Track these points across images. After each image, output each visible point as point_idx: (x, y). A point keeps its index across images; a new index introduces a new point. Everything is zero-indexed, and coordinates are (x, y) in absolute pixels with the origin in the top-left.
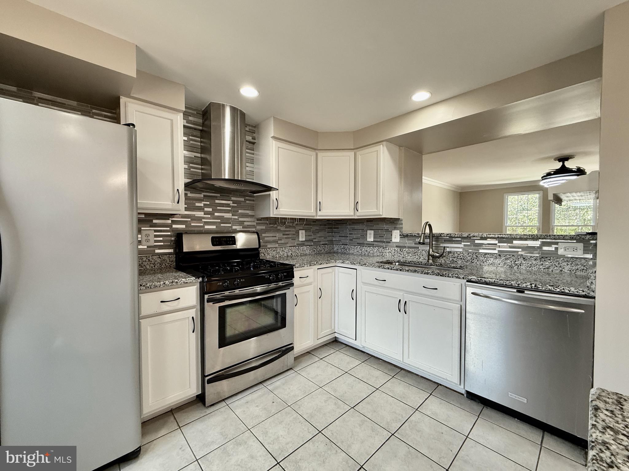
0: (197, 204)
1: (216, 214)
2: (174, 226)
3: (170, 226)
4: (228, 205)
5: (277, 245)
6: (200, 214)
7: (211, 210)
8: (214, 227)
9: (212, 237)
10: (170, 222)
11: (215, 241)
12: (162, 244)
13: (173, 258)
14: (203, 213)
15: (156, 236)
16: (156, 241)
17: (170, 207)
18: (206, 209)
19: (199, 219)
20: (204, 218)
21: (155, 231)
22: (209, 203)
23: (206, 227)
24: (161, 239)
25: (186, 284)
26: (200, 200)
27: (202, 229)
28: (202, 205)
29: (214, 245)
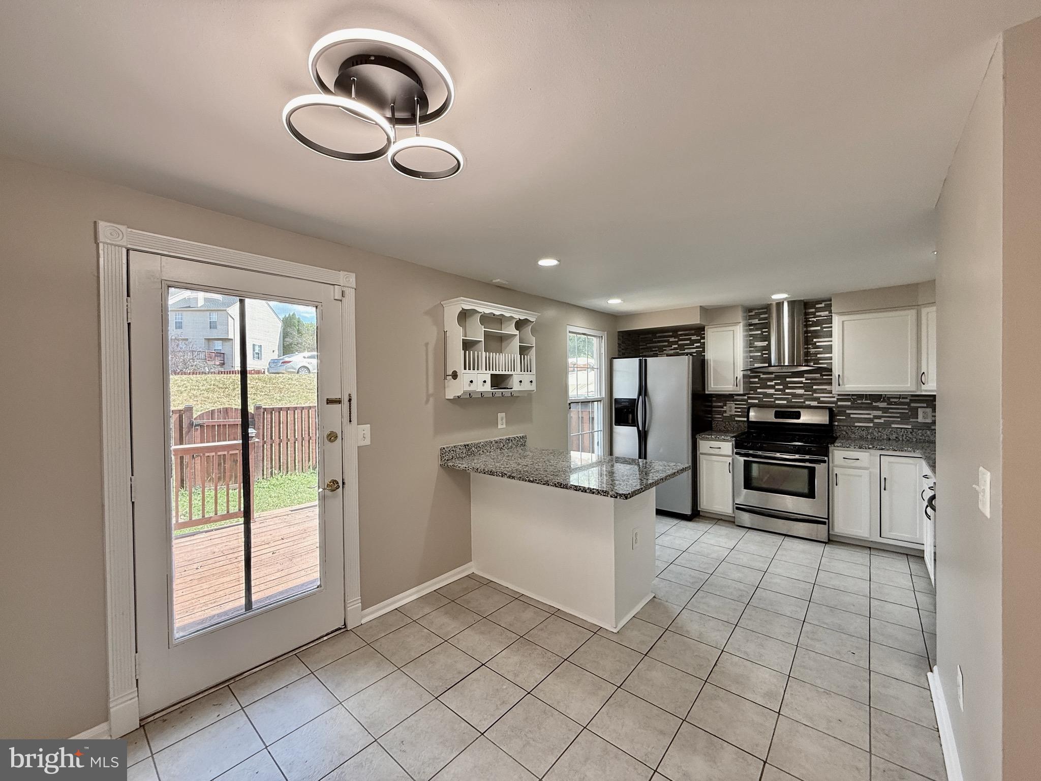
0: (769, 383)
1: (787, 391)
2: (749, 401)
3: (746, 401)
4: (801, 382)
5: (871, 425)
6: (772, 391)
7: (781, 387)
8: (785, 402)
9: (776, 411)
10: (746, 398)
11: (777, 415)
12: (740, 414)
13: (746, 425)
14: (774, 390)
15: (736, 408)
16: (736, 412)
17: (731, 389)
18: (777, 387)
19: (771, 395)
20: (775, 394)
21: (736, 404)
22: (779, 381)
23: (777, 402)
24: (739, 410)
25: (724, 440)
26: (771, 380)
27: (773, 403)
28: (773, 383)
29: (776, 417)
